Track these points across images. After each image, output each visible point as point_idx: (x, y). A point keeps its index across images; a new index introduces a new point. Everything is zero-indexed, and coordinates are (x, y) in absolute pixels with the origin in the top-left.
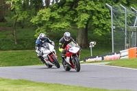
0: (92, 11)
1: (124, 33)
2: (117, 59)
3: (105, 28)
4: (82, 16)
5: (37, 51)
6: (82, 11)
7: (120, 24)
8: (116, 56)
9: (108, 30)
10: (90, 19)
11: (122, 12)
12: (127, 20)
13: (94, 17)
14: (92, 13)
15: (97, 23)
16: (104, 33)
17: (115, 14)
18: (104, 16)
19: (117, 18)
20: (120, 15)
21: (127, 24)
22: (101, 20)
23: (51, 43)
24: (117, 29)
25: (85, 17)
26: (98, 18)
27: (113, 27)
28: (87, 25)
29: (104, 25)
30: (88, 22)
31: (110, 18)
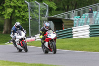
0: (15, 6)
1: (38, 22)
2: (33, 41)
3: (24, 19)
4: (7, 10)
5: (11, 36)
6: (8, 7)
7: (35, 15)
8: (32, 38)
9: (27, 20)
10: (14, 12)
11: (37, 6)
12: (40, 12)
13: (16, 11)
14: (15, 7)
15: (18, 15)
16: (24, 22)
17: (32, 8)
18: (24, 10)
19: (33, 11)
20: (35, 9)
21: (41, 15)
22: (21, 13)
23: (24, 32)
24: (33, 19)
25: (10, 10)
26: (19, 12)
27: (30, 18)
28: (11, 17)
29: (23, 16)
30: (11, 14)
31: (28, 11)
